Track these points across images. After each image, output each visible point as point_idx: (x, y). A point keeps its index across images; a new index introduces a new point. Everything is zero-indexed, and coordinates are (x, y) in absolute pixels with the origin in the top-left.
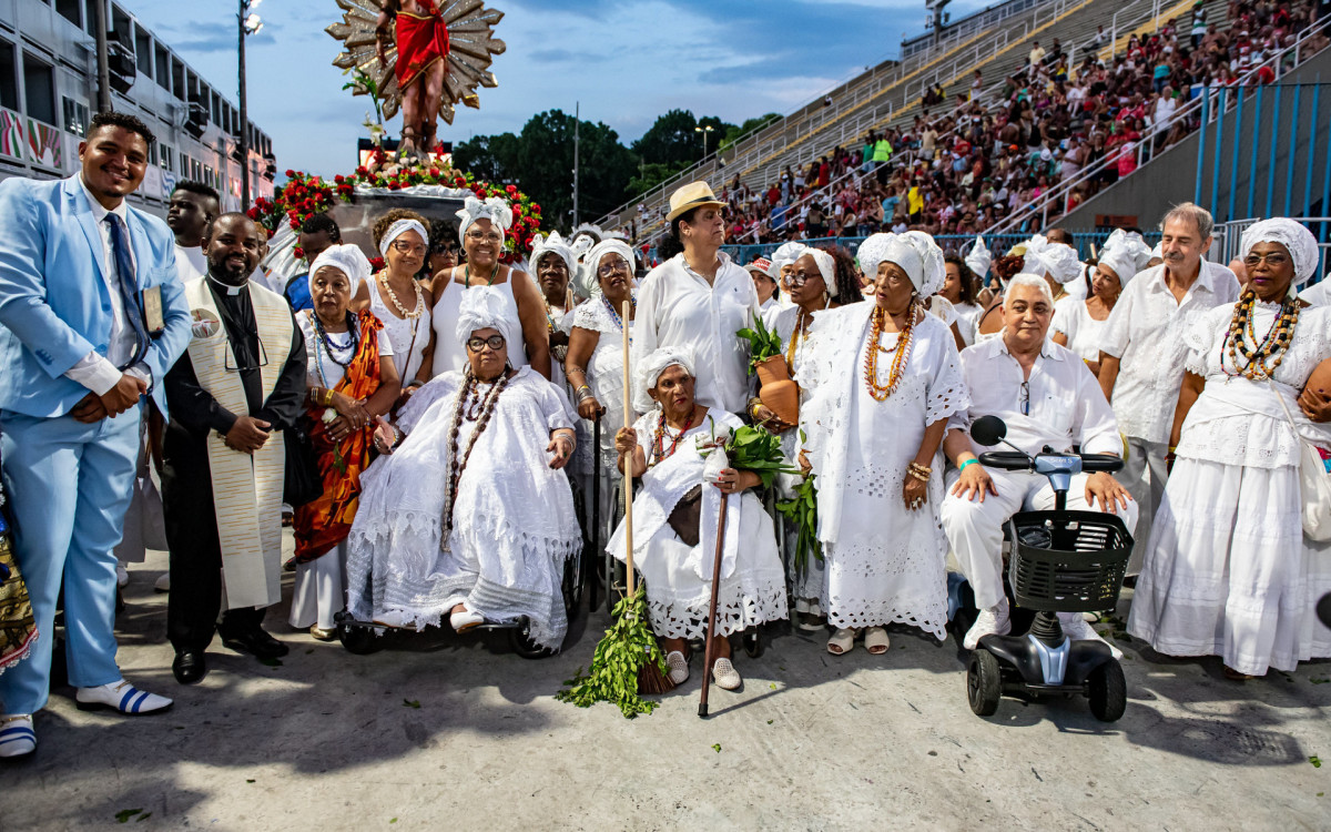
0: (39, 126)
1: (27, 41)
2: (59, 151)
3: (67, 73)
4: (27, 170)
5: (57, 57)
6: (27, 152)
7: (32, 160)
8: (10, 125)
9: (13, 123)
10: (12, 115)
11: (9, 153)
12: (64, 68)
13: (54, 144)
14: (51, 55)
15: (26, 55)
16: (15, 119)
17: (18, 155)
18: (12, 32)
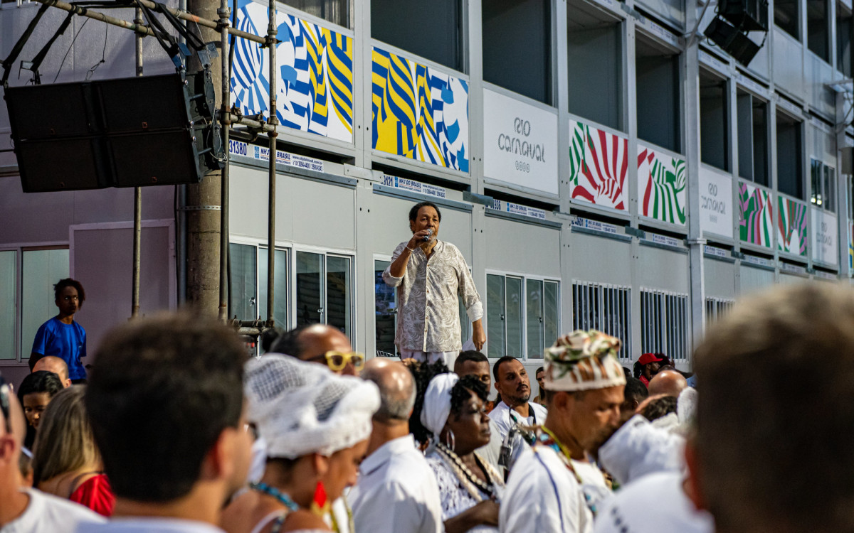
0: (788, 201)
1: (781, 95)
2: (805, 234)
3: (815, 128)
4: (776, 263)
5: (806, 108)
6: (775, 239)
7: (780, 248)
8: (762, 207)
9: (765, 203)
10: (764, 192)
11: (759, 243)
12: (814, 121)
13: (801, 223)
14: (801, 107)
15: (780, 113)
16: (767, 197)
17: (768, 244)
18: (766, 86)
